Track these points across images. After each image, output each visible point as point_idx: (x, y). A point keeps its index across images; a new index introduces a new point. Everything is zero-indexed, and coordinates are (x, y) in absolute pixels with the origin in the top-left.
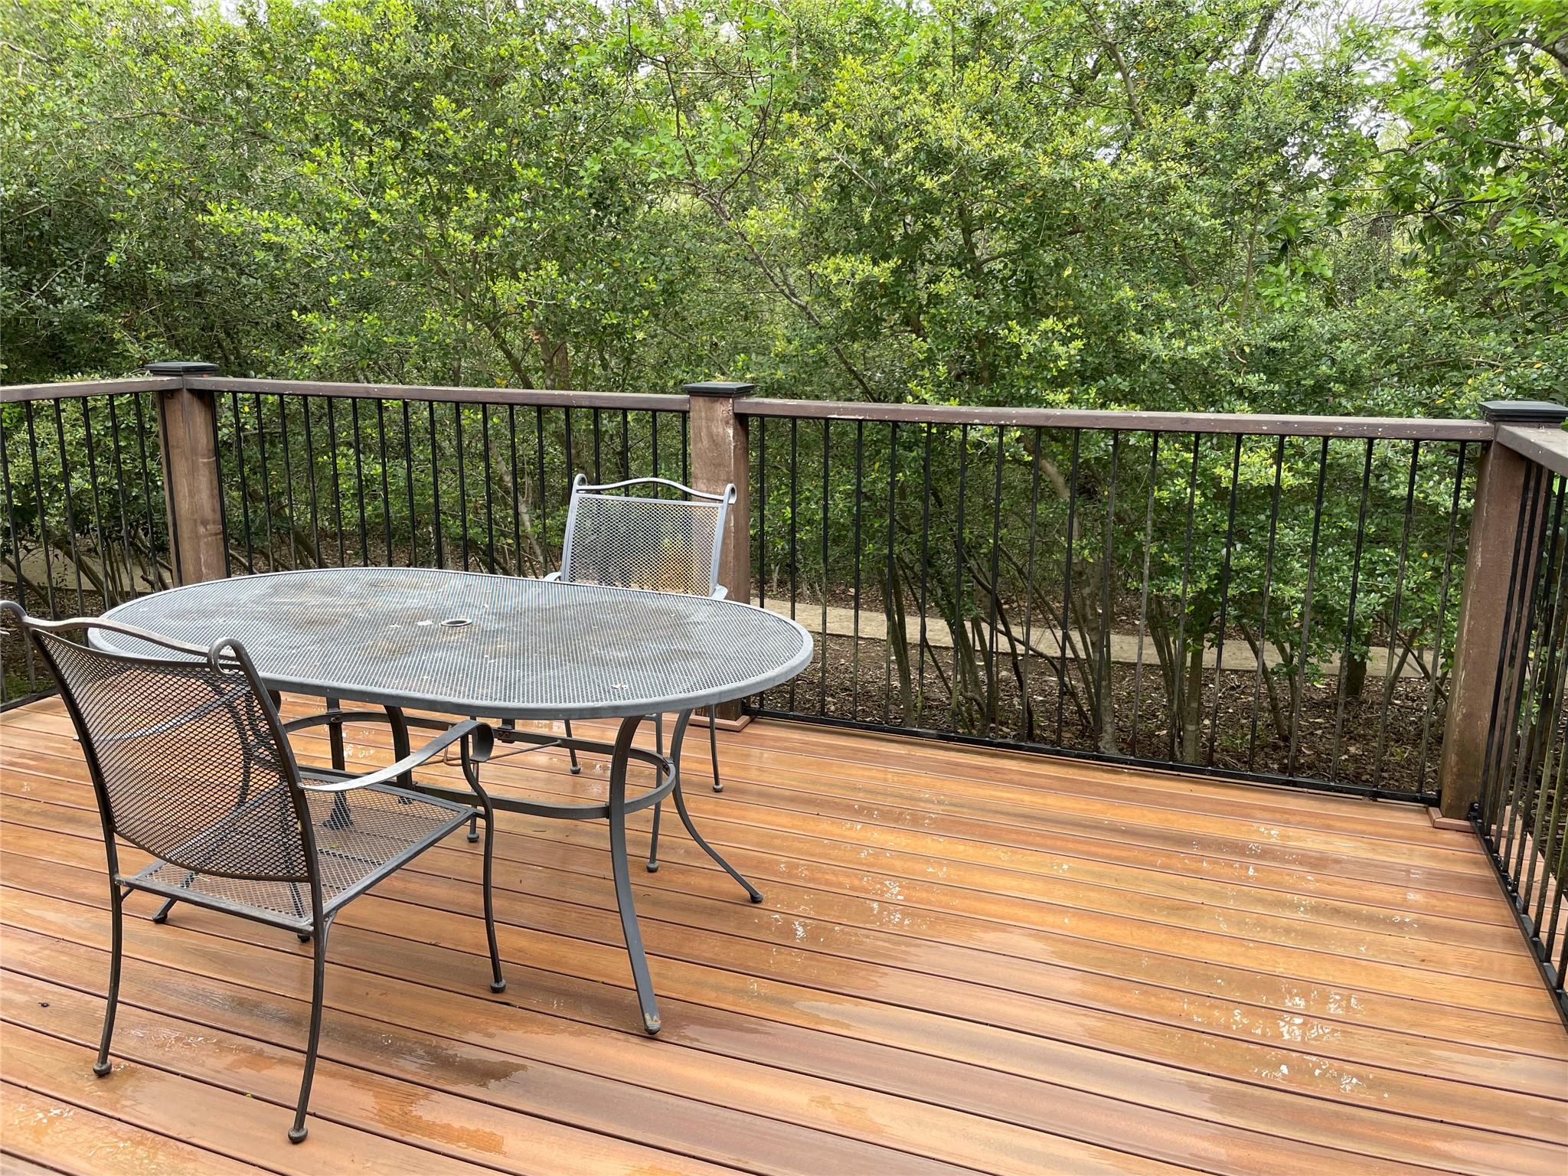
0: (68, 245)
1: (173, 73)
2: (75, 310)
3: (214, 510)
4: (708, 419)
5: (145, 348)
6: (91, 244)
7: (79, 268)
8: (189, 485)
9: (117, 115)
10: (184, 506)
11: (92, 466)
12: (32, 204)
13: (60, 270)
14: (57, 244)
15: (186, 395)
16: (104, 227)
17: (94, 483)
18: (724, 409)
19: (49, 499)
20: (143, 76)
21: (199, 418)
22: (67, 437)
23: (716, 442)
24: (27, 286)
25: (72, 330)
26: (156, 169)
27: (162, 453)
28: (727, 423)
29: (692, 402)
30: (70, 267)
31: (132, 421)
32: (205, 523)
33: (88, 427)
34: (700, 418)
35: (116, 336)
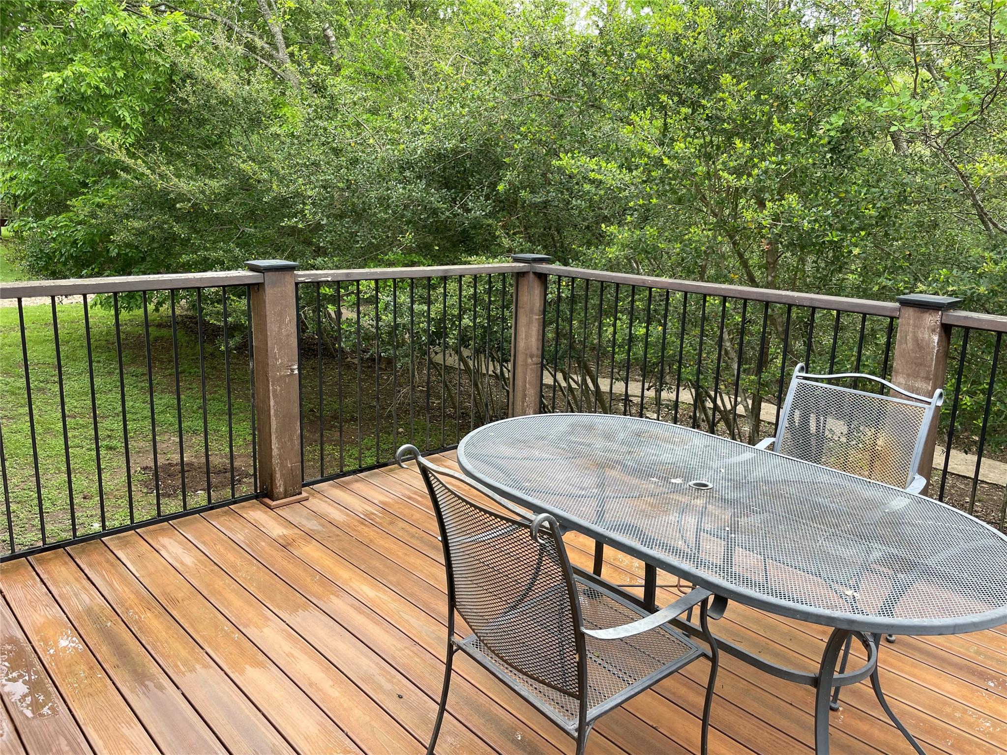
0: (478, 176)
1: (550, 69)
2: (477, 217)
3: (538, 349)
4: (915, 326)
5: (512, 241)
6: (490, 176)
7: (483, 191)
8: (526, 332)
9: (515, 97)
10: (521, 345)
11: (475, 311)
12: (462, 152)
13: (472, 192)
14: (472, 176)
15: (531, 276)
16: (499, 165)
17: (474, 323)
18: (932, 319)
19: (451, 329)
20: (532, 72)
21: (537, 291)
22: (464, 293)
23: (919, 345)
24: (454, 200)
25: (475, 228)
26: (533, 130)
27: (513, 307)
28: (933, 331)
29: (903, 311)
30: (478, 190)
31: (499, 286)
32: (532, 356)
33: (475, 287)
34: (909, 324)
35: (497, 233)
